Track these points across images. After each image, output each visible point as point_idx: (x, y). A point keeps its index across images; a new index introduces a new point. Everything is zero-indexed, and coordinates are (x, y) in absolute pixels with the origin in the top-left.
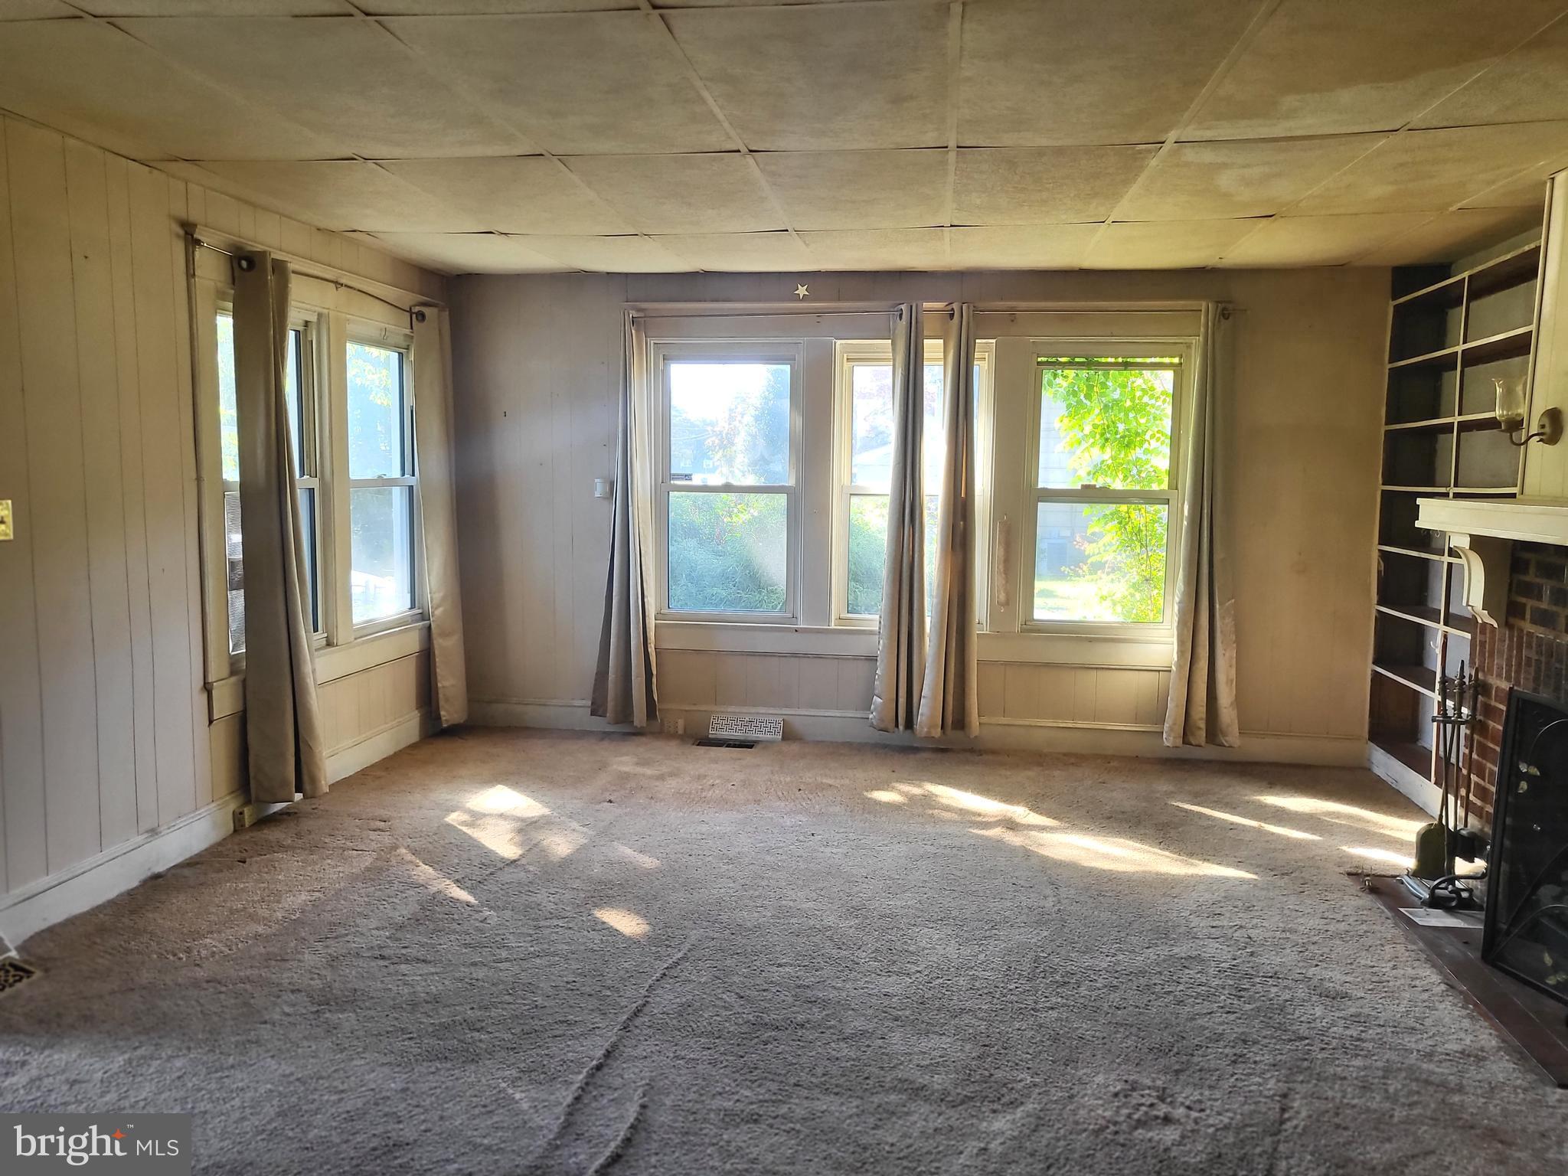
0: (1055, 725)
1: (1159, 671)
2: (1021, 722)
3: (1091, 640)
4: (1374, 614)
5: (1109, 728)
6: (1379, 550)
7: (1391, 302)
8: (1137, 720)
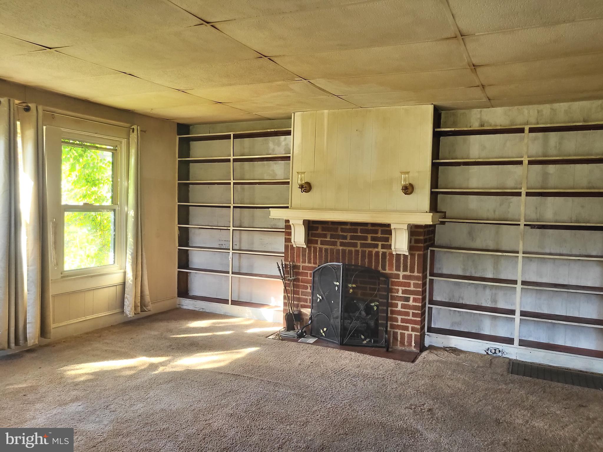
0: (78, 321)
1: (116, 286)
2: (63, 324)
3: (92, 277)
4: (177, 250)
5: (100, 316)
6: (178, 227)
7: (178, 137)
8: (109, 309)
